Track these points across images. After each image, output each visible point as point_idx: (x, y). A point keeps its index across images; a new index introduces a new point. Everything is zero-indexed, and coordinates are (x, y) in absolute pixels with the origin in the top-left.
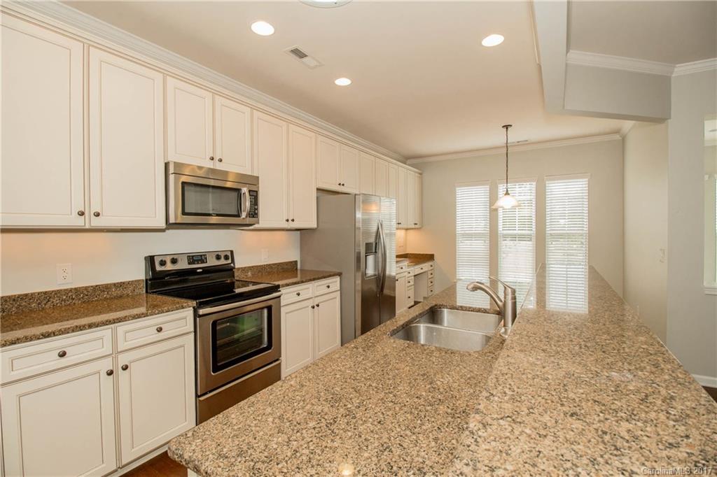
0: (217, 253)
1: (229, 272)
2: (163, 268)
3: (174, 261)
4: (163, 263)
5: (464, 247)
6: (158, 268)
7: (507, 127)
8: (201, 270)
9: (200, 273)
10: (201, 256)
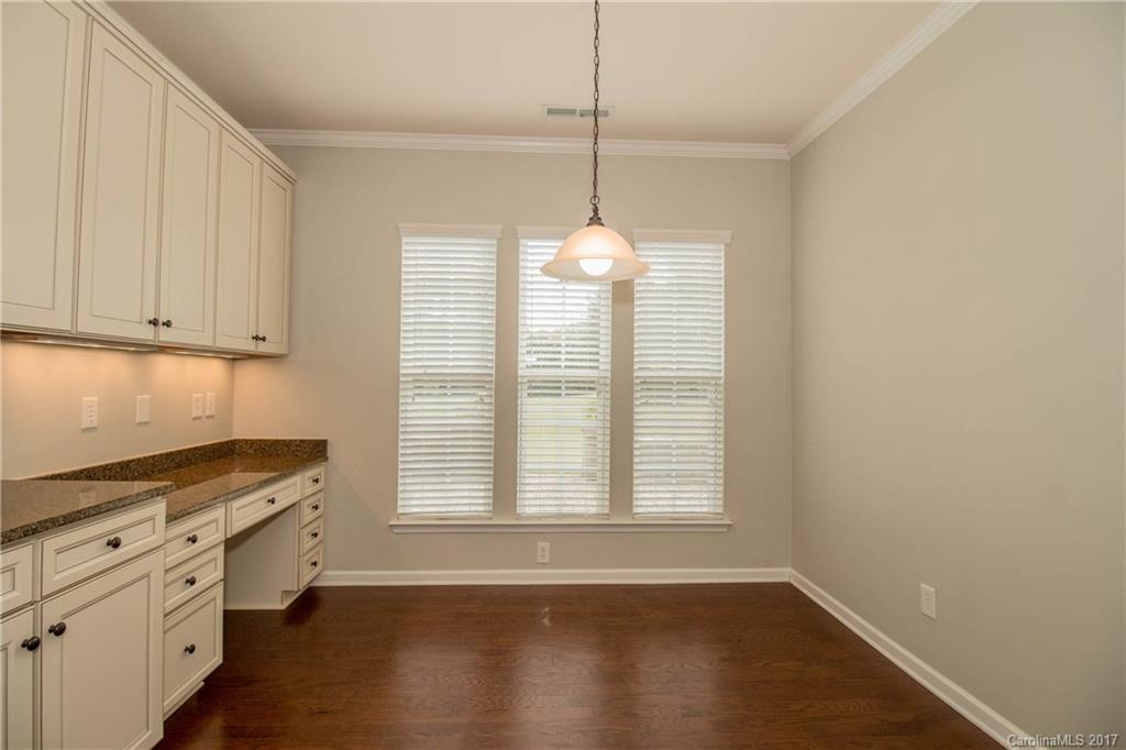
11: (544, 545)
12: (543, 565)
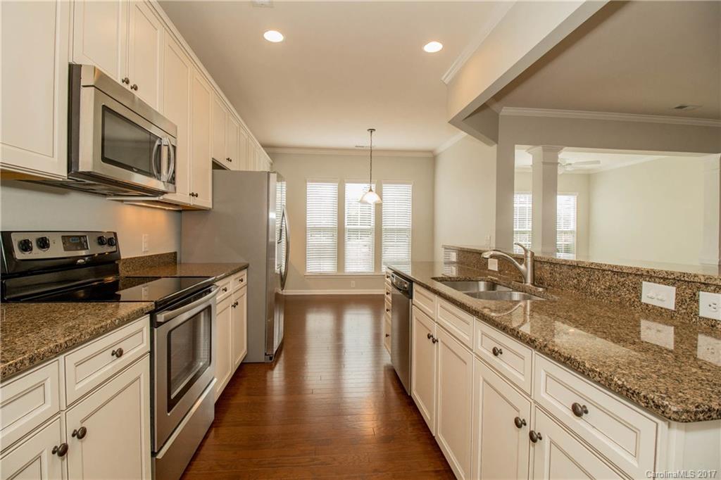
0: (100, 235)
1: (109, 266)
2: (27, 256)
3: (43, 243)
4: (25, 246)
5: (313, 240)
6: (19, 255)
7: (372, 130)
8: (82, 261)
9: (81, 266)
10: (80, 237)
11: (353, 282)
12: (354, 288)
